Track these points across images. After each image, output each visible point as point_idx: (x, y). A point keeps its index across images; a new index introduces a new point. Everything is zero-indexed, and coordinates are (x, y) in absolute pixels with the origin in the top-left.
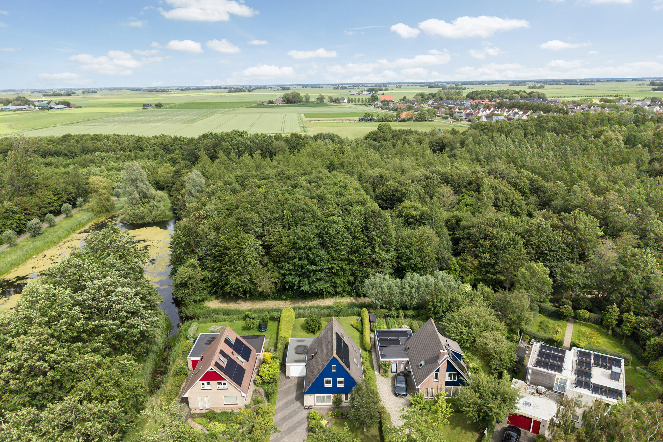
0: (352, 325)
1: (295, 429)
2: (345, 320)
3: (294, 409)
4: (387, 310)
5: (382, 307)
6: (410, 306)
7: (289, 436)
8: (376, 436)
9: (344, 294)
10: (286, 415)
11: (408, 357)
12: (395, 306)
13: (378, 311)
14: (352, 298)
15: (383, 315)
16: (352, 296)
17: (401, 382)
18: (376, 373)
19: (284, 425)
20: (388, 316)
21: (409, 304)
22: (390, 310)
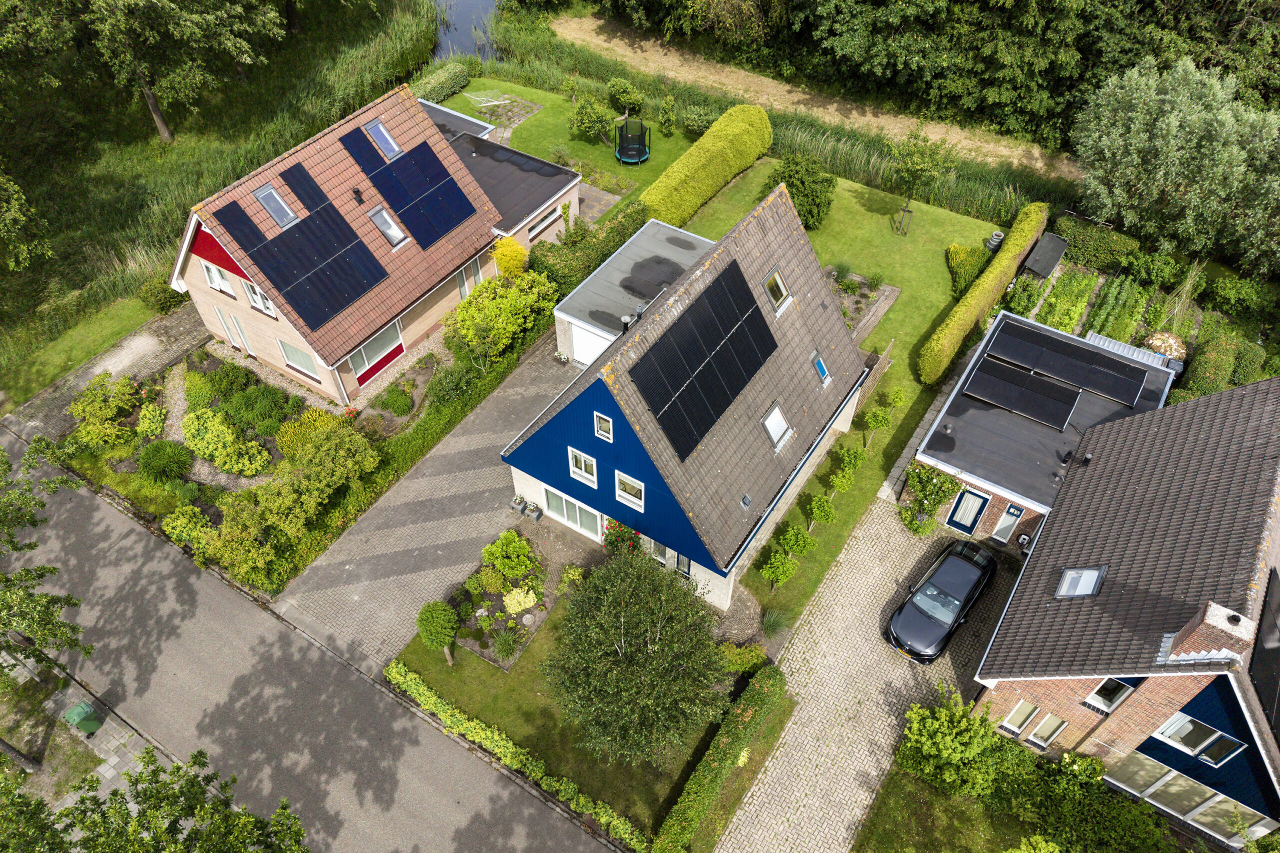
0: (947, 255)
1: (417, 568)
2: (937, 223)
3: (481, 486)
4: (1135, 245)
5: (1117, 223)
6: (1256, 263)
7: (379, 583)
8: (659, 775)
9: (1012, 122)
10: (439, 495)
11: (1056, 503)
12: (1182, 242)
13: (1093, 232)
14: (1036, 151)
15: (1105, 258)
16: (1041, 141)
17: (943, 595)
18: (886, 492)
19: (400, 531)
20: (1127, 271)
21: (1253, 253)
22: (1149, 245)
